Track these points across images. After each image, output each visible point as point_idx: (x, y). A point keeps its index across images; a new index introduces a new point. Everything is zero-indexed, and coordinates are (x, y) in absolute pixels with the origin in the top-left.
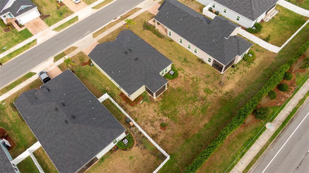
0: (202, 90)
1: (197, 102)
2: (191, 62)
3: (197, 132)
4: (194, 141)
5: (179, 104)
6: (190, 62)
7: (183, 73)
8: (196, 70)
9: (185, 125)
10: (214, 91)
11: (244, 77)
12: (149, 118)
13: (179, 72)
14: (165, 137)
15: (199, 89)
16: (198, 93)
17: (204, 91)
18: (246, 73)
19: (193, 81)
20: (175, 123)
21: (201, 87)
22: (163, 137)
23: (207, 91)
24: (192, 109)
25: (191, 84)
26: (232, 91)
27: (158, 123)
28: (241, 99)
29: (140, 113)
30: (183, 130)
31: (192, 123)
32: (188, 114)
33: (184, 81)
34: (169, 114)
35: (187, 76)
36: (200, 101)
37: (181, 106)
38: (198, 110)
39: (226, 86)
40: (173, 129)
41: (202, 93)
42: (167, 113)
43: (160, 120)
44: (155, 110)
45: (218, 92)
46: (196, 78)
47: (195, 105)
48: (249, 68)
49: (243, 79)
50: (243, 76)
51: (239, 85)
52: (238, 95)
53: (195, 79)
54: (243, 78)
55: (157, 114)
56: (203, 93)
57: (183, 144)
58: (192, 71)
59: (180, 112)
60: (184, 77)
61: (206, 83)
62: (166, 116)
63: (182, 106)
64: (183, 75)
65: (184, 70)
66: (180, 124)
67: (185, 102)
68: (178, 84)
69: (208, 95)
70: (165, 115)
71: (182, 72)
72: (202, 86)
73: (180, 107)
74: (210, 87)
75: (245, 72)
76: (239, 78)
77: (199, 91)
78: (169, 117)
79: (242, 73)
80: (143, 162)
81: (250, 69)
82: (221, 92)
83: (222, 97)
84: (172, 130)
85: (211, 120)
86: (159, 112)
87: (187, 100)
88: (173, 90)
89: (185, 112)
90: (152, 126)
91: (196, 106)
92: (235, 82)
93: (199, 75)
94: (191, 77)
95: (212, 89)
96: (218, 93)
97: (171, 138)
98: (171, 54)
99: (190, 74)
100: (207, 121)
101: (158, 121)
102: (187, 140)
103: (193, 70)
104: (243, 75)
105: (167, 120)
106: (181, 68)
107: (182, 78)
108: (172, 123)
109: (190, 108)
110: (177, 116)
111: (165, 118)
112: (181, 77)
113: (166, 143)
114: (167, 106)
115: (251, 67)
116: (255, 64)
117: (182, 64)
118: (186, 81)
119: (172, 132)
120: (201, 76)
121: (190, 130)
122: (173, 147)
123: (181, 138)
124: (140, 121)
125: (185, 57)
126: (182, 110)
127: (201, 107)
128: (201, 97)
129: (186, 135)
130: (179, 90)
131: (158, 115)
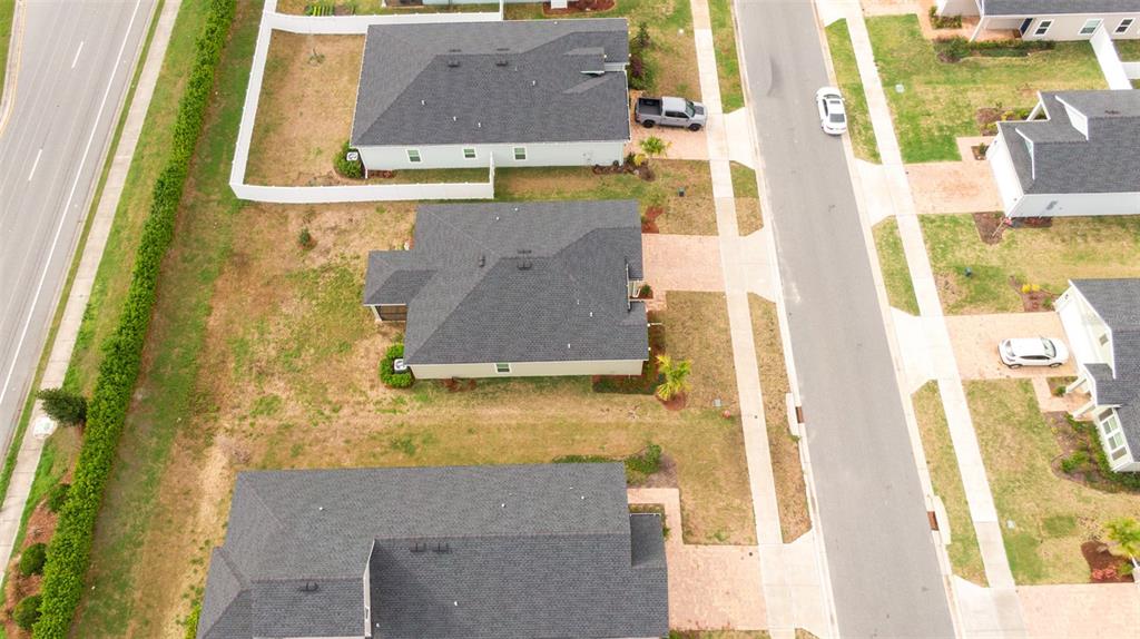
0: (284, 397)
1: (273, 353)
2: (382, 454)
3: (219, 283)
4: (210, 260)
5: (315, 315)
6: (386, 452)
7: (378, 403)
8: (347, 442)
9: (262, 282)
10: (250, 420)
11: (187, 538)
12: (357, 235)
13: (391, 394)
14: (287, 231)
15: (297, 394)
16: (289, 382)
17: (276, 398)
18: (190, 559)
19: (330, 403)
20: (288, 271)
21: (292, 403)
22: (290, 229)
23: (269, 405)
24: (272, 329)
25: (326, 389)
26: (198, 456)
27: (324, 240)
28: (155, 439)
29: (386, 228)
30: (256, 271)
31: (249, 299)
32: (275, 310)
33: (356, 383)
34: (318, 277)
35: (359, 403)
36: (268, 362)
37: (308, 316)
38: (256, 336)
39: (225, 461)
40: (284, 257)
41: (277, 388)
42: (327, 275)
43: (328, 251)
44: (358, 257)
45: (236, 427)
46: (328, 418)
47: (272, 345)
48: (192, 588)
49: (191, 528)
50: (196, 537)
51: (187, 493)
52: (169, 450)
53: (327, 413)
54: (193, 531)
55: (348, 254)
56: (275, 393)
57: (231, 239)
58: (357, 431)
59: (295, 301)
60: (363, 393)
61: (287, 427)
62: (322, 267)
63: (303, 317)
64: (372, 394)
65: (384, 411)
66: (275, 277)
67: (304, 332)
68: (362, 357)
69: (258, 398)
70: (326, 269)
71: (385, 403)
72: (293, 410)
73: (308, 312)
74: (271, 423)
75: (194, 562)
76: (203, 520)
77: (291, 389)
78: (315, 271)
79: (201, 549)
80: (290, 163)
81: (185, 586)
82: (231, 432)
83: (216, 419)
84: (282, 254)
85: (204, 331)
86: (344, 262)
87: (303, 340)
88: (361, 333)
89: (284, 310)
90: (333, 229)
91: (269, 344)
92: (206, 497)
93: (328, 434)
94: (346, 411)
95: (261, 421)
96: (237, 422)
97: (272, 238)
98: (470, 431)
99: (355, 414)
100: (211, 323)
101: (330, 245)
102: (229, 253)
103: (354, 434)
104: (194, 541)
105: (314, 262)
106: (395, 412)
107: (368, 384)
108: (296, 267)
109: (281, 326)
110: (296, 290)
111: (322, 261)
112: (372, 387)
113: (274, 221)
114: (339, 287)
115: (186, 596)
116: (178, 622)
117: (405, 425)
118: (348, 386)
119: (280, 251)
120: (321, 436)
121: (239, 280)
122: (252, 225)
123: (247, 251)
124: (368, 216)
125: (415, 457)
126: (296, 308)
127: (253, 353)
128: (273, 375)
129: (241, 262)
130: (345, 347)
131: (342, 254)
